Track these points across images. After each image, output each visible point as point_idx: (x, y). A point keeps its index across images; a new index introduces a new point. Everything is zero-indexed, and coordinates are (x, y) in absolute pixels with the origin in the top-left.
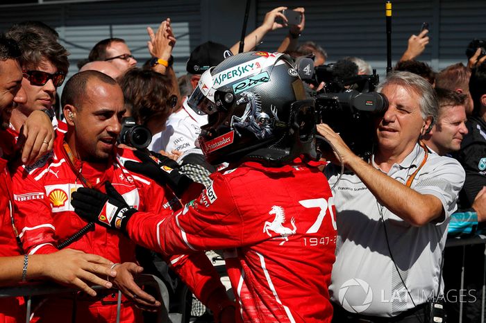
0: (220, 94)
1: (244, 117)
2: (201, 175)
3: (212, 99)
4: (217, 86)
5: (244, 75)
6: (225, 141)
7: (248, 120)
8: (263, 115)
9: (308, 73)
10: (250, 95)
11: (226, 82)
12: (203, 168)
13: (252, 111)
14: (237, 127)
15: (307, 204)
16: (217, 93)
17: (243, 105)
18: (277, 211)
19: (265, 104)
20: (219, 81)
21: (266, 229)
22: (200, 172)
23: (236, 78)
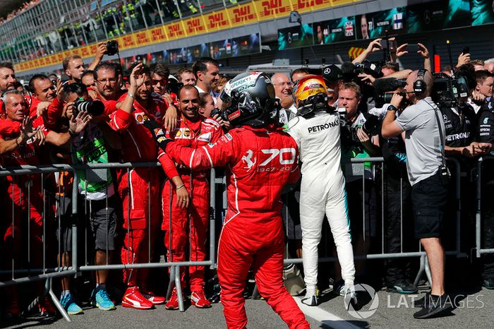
0: (233, 93)
1: (244, 103)
3: (230, 95)
4: (232, 89)
5: (243, 84)
6: (237, 115)
7: (246, 104)
8: (252, 102)
10: (246, 93)
11: (236, 87)
13: (247, 101)
14: (241, 108)
15: (265, 151)
16: (232, 93)
17: (243, 98)
18: (250, 152)
19: (253, 97)
20: (233, 87)
21: (243, 159)
23: (240, 85)
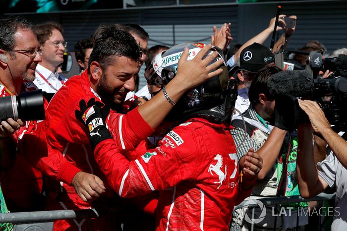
0: (165, 71)
2: (241, 135)
9: (317, 64)
11: (170, 63)
12: (243, 130)
18: (219, 158)
20: (166, 62)
21: (210, 169)
22: (240, 133)
